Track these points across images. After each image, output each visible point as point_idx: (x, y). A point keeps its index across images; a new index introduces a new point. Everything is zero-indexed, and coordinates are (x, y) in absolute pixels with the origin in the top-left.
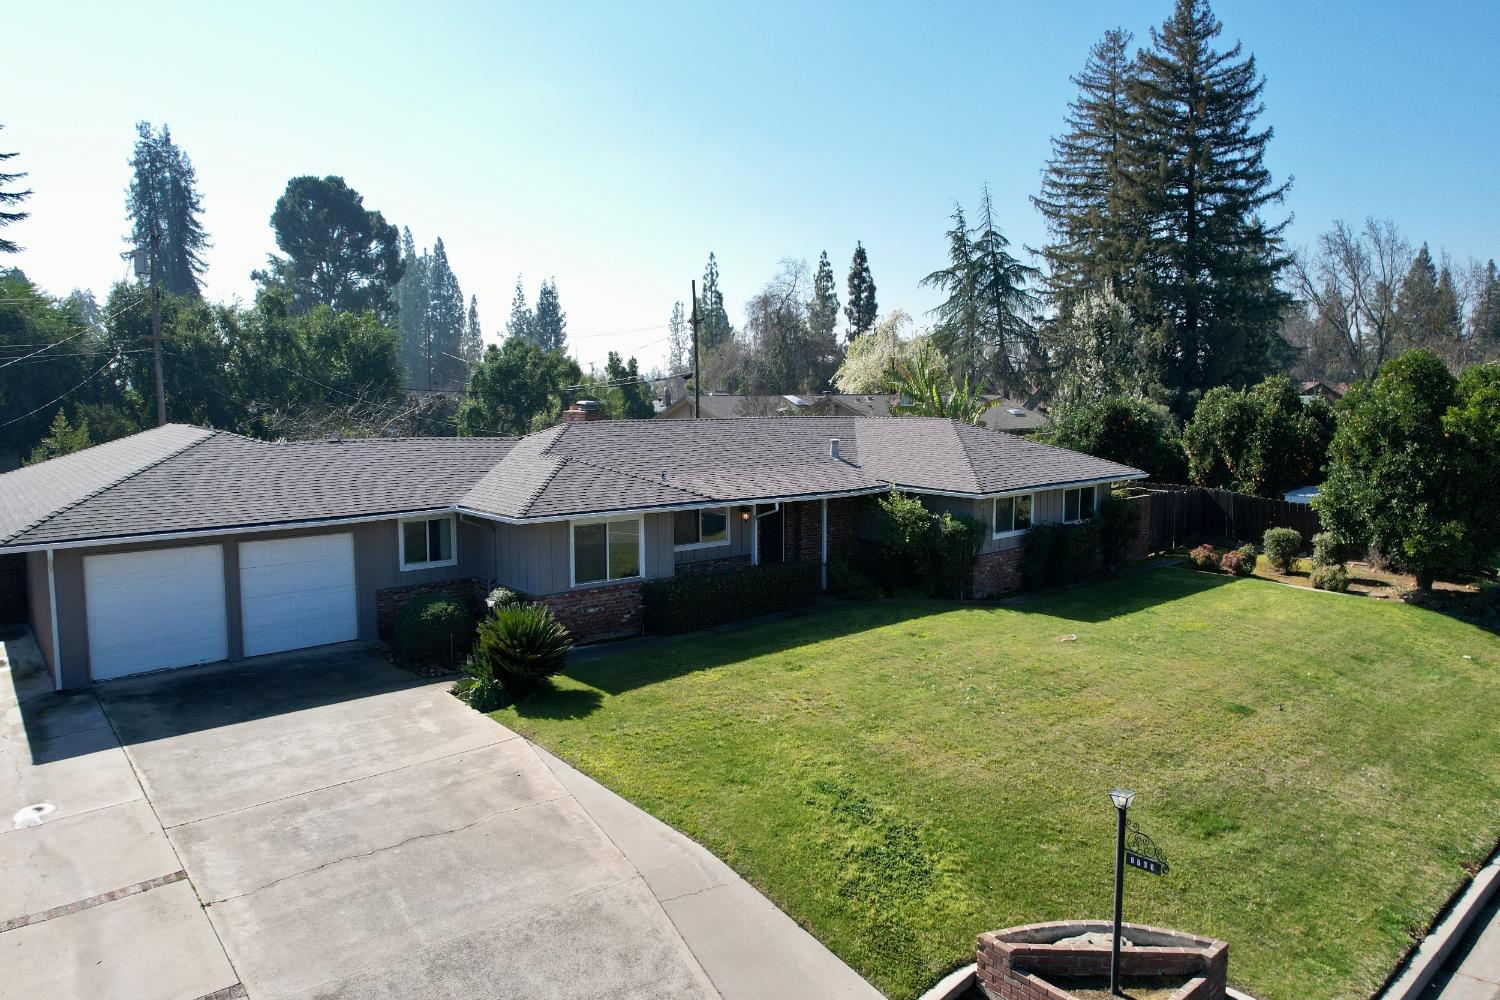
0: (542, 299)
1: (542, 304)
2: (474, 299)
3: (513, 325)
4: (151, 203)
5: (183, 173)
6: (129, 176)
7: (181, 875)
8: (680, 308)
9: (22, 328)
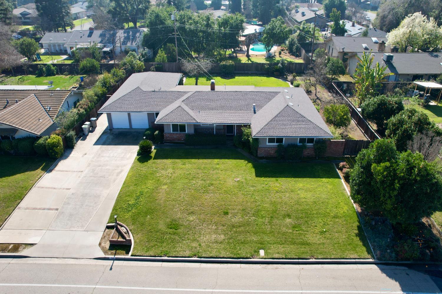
7: (82, 171)
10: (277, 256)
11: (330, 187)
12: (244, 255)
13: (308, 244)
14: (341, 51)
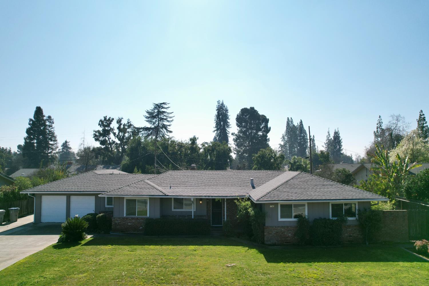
1: (334, 136)
3: (327, 143)
4: (220, 119)
5: (226, 111)
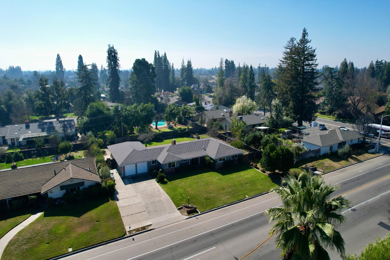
0: (188, 63)
1: (188, 65)
2: (173, 64)
3: (182, 69)
4: (110, 60)
5: (116, 53)
6: (107, 55)
7: (137, 196)
8: (222, 59)
9: (103, 113)
10: (252, 195)
11: (253, 171)
12: (242, 199)
13: (260, 189)
14: (212, 118)
